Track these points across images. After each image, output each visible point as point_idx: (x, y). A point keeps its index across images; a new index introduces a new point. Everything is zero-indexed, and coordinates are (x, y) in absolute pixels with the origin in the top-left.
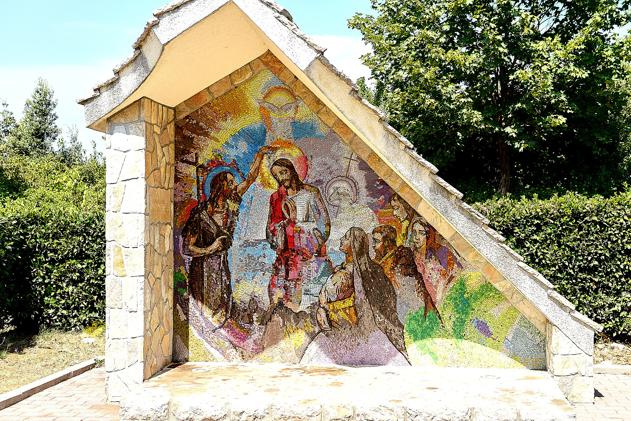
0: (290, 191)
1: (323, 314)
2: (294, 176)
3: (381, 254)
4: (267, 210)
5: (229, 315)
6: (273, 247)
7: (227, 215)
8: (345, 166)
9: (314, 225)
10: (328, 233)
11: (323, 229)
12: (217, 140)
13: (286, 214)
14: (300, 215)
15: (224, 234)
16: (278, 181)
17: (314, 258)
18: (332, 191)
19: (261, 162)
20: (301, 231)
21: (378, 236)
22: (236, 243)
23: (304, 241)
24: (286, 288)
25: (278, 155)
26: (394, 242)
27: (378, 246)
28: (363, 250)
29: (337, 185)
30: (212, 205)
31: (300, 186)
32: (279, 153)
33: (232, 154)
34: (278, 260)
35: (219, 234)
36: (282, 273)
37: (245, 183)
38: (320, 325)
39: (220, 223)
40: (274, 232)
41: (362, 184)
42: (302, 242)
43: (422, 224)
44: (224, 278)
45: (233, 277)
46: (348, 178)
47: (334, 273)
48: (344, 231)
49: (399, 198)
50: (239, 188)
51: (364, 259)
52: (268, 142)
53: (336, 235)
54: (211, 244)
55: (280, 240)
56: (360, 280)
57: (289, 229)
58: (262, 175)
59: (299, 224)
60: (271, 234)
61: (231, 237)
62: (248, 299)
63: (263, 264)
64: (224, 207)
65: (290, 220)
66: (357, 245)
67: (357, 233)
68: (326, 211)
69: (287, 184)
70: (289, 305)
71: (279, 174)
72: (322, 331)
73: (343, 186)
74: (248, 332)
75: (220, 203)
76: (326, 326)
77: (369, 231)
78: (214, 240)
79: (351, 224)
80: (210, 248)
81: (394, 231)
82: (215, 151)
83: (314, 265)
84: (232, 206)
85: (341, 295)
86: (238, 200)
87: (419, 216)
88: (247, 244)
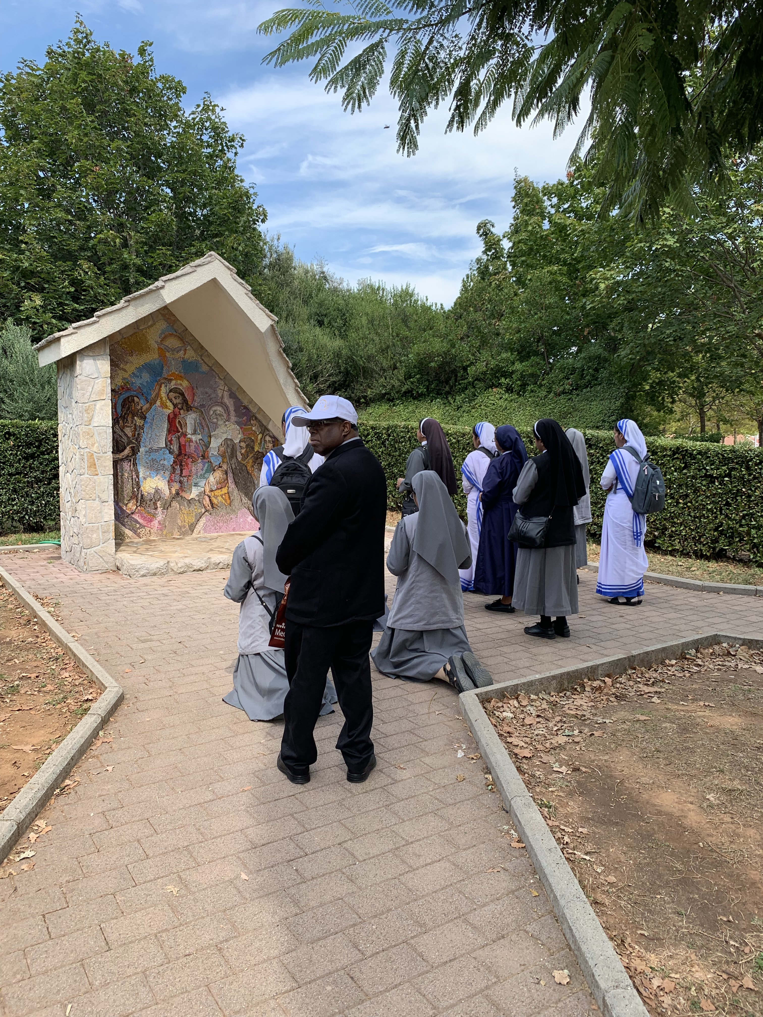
0: (182, 411)
1: (207, 499)
2: (185, 401)
3: (245, 456)
4: (166, 425)
5: (139, 504)
6: (170, 453)
7: (135, 428)
8: (220, 395)
9: (200, 437)
10: (210, 443)
11: (206, 439)
12: (125, 371)
13: (179, 428)
14: (189, 431)
15: (133, 443)
16: (173, 404)
17: (200, 460)
18: (212, 412)
19: (160, 390)
20: (191, 441)
21: (243, 444)
22: (142, 449)
23: (193, 448)
24: (181, 482)
25: (173, 385)
26: (253, 448)
27: (243, 451)
28: (233, 454)
29: (214, 408)
30: (123, 421)
31: (189, 408)
32: (173, 382)
33: (138, 382)
34: (174, 462)
35: (130, 442)
36: (178, 471)
37: (148, 405)
38: (205, 507)
39: (130, 434)
40: (171, 441)
41: (232, 409)
42: (191, 449)
43: (270, 436)
44: (134, 477)
45: (141, 475)
46: (223, 404)
47: (214, 470)
48: (220, 441)
49: (256, 418)
50: (144, 408)
51: (234, 461)
52: (165, 375)
53: (215, 444)
54: (123, 451)
55: (175, 448)
56: (231, 475)
57: (182, 440)
58: (161, 399)
59: (189, 436)
60: (169, 442)
61: (139, 446)
62: (153, 491)
63: (163, 466)
64: (132, 422)
65: (182, 433)
66: (229, 451)
67: (229, 442)
68: (208, 427)
69: (180, 406)
70: (183, 494)
71: (173, 399)
72: (206, 511)
73: (219, 409)
74: (154, 516)
75: (129, 419)
76: (209, 508)
77: (237, 441)
78: (125, 448)
79: (225, 436)
80: (122, 454)
81: (253, 441)
82: (124, 379)
83: (200, 465)
84: (139, 421)
85: (219, 486)
86: (144, 418)
87: (268, 430)
88: (151, 451)
